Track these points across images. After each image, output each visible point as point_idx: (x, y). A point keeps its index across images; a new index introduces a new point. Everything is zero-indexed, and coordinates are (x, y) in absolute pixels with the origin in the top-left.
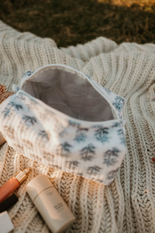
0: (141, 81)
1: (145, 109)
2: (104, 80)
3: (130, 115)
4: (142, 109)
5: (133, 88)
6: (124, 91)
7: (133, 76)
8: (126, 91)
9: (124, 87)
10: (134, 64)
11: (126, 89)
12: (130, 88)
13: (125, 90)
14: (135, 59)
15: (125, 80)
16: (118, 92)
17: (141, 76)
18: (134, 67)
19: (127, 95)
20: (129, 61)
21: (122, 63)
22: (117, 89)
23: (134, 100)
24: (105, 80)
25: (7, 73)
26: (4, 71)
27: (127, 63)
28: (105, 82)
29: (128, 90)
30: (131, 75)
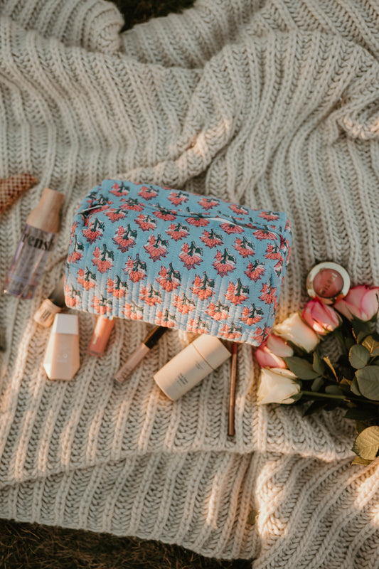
0: (312, 105)
1: (317, 170)
2: (236, 118)
3: (290, 188)
4: (312, 170)
5: (296, 118)
6: (278, 132)
7: (295, 96)
8: (281, 132)
9: (278, 125)
10: (296, 69)
11: (283, 128)
12: (290, 124)
13: (279, 129)
14: (299, 57)
15: (279, 109)
16: (267, 138)
17: (311, 95)
18: (296, 76)
19: (283, 138)
20: (286, 63)
21: (271, 70)
22: (265, 133)
23: (297, 150)
24: (239, 120)
25: (41, 121)
26: (34, 117)
27: (281, 65)
28: (239, 124)
29: (285, 128)
30: (290, 94)
